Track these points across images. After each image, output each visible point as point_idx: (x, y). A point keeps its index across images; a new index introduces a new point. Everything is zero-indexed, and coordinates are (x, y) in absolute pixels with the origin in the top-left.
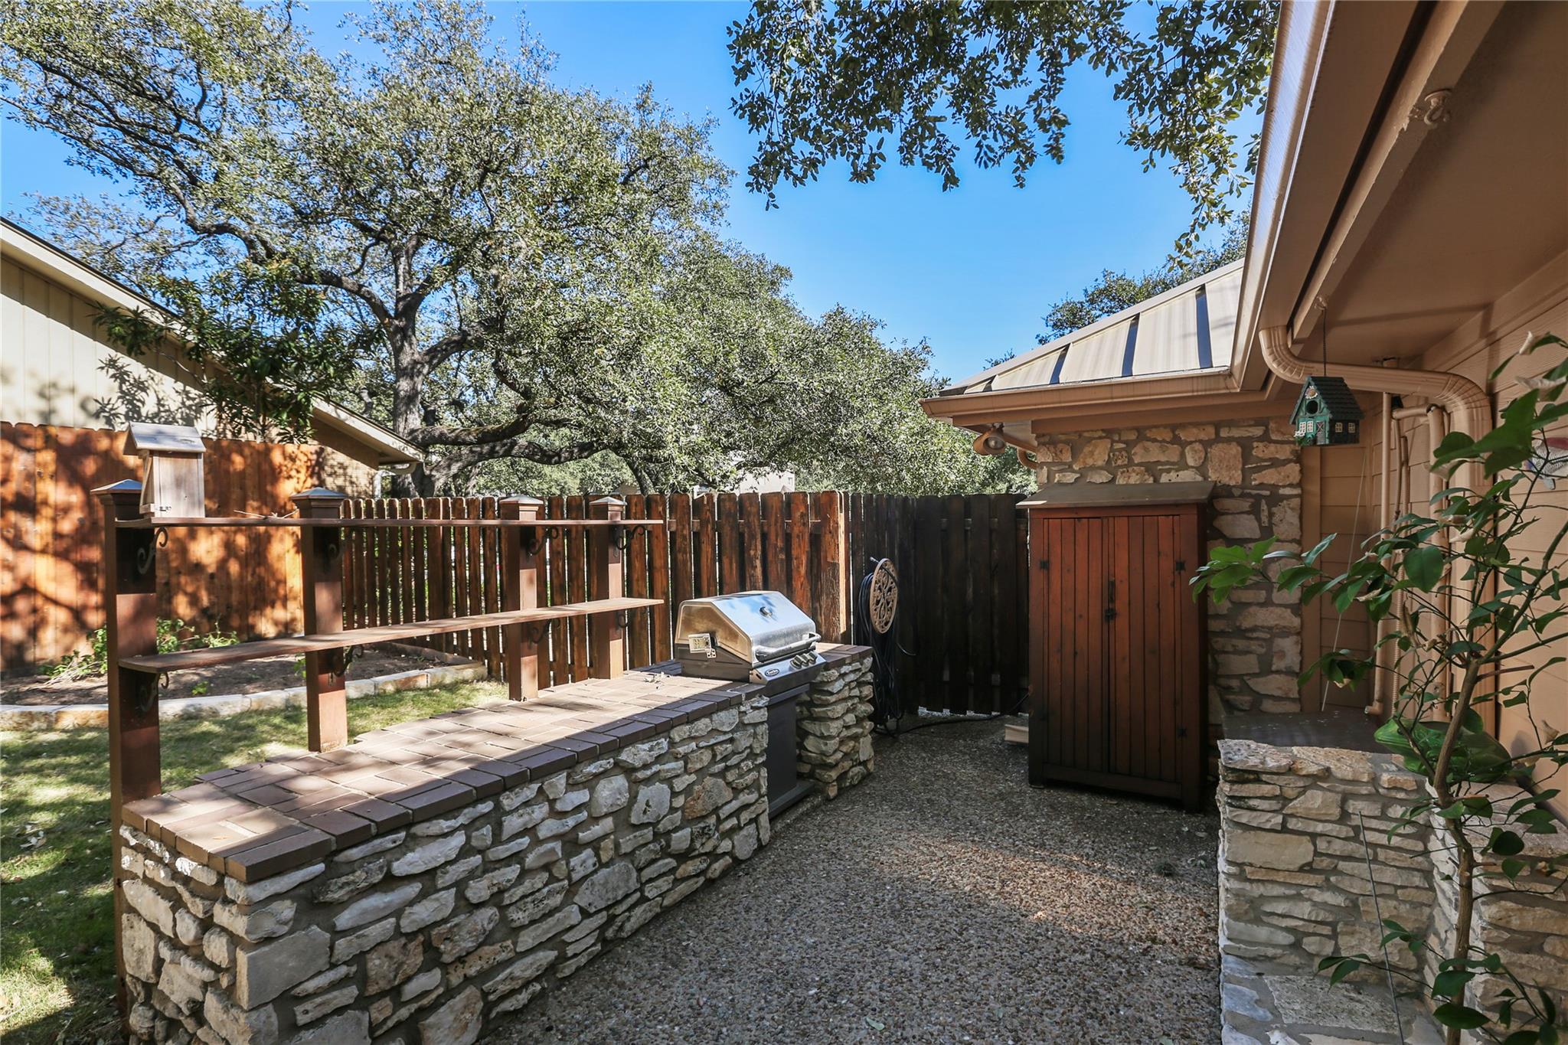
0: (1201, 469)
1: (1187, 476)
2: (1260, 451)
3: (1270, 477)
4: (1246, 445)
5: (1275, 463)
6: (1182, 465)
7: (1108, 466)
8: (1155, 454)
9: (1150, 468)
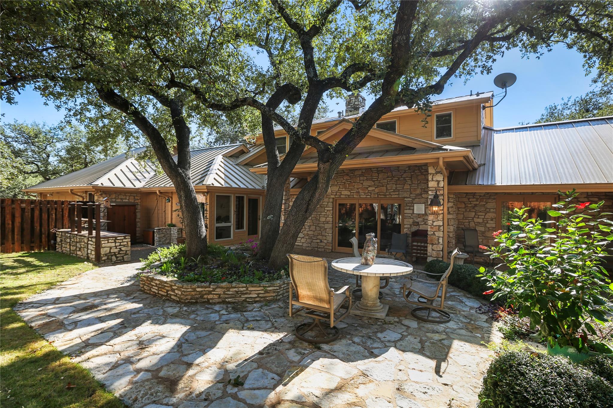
0: (129, 200)
1: (127, 200)
2: (136, 198)
3: (137, 201)
4: (134, 196)
5: (138, 199)
6: (126, 199)
7: (115, 198)
8: (122, 197)
9: (121, 199)
